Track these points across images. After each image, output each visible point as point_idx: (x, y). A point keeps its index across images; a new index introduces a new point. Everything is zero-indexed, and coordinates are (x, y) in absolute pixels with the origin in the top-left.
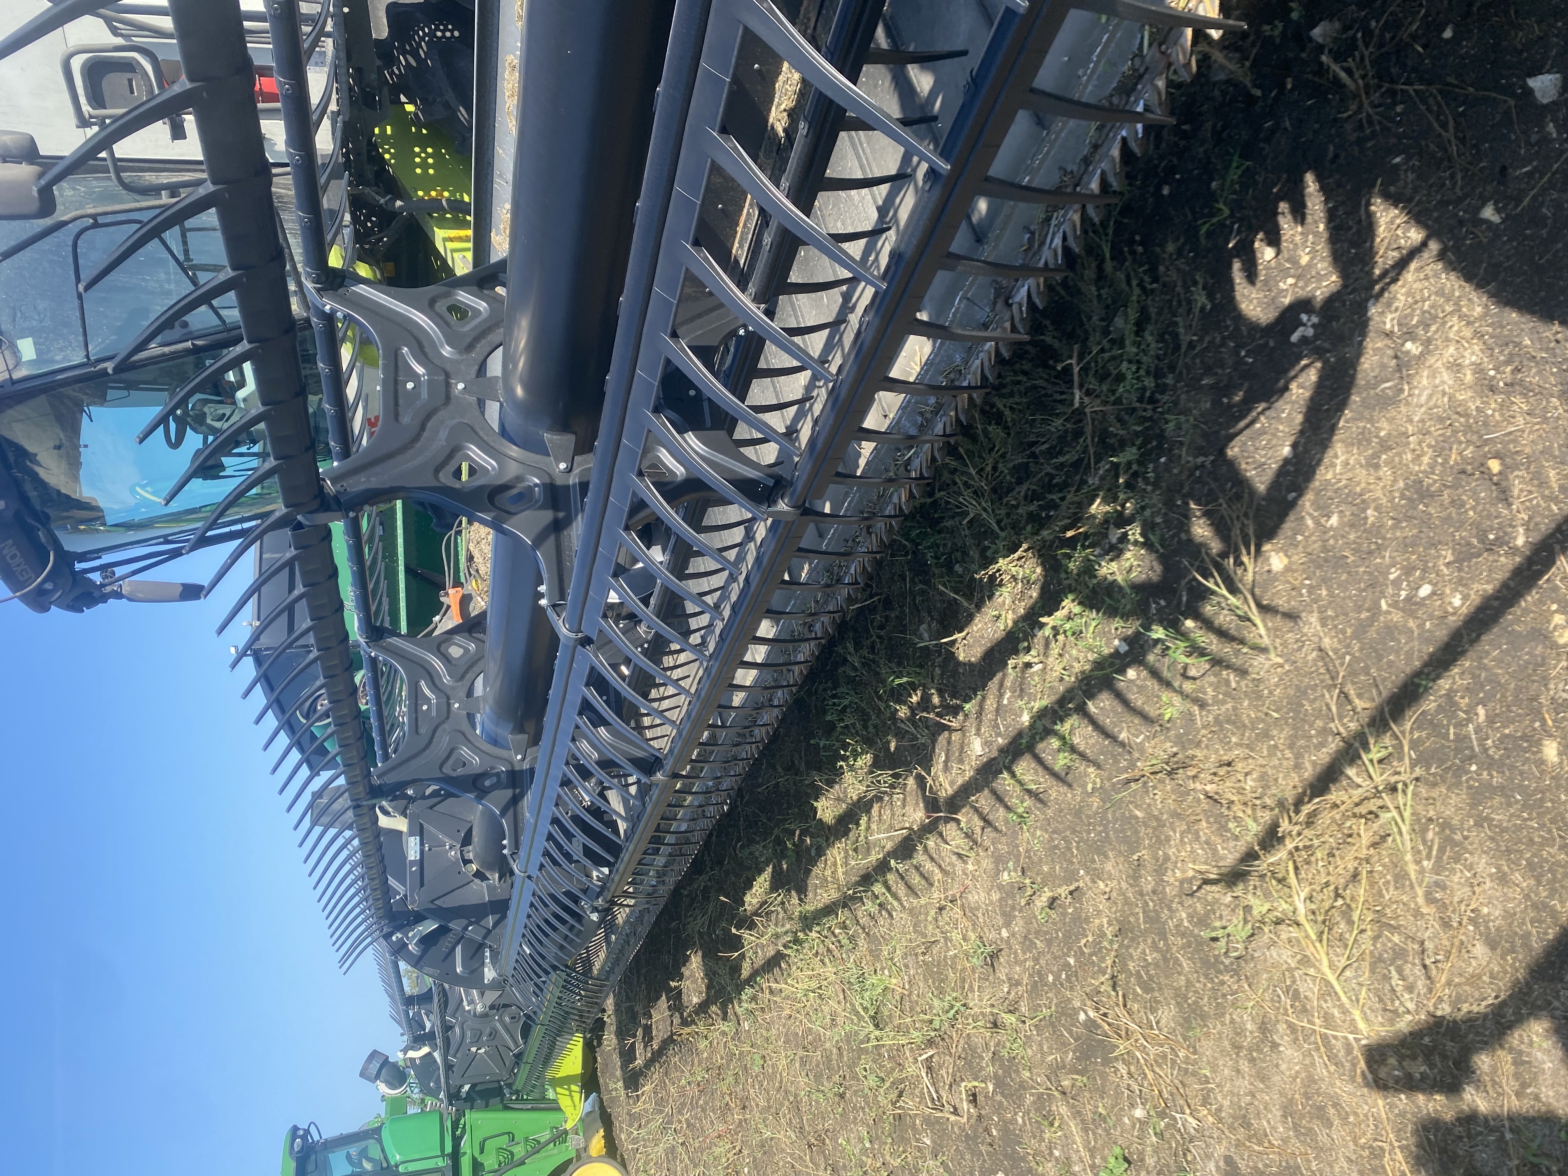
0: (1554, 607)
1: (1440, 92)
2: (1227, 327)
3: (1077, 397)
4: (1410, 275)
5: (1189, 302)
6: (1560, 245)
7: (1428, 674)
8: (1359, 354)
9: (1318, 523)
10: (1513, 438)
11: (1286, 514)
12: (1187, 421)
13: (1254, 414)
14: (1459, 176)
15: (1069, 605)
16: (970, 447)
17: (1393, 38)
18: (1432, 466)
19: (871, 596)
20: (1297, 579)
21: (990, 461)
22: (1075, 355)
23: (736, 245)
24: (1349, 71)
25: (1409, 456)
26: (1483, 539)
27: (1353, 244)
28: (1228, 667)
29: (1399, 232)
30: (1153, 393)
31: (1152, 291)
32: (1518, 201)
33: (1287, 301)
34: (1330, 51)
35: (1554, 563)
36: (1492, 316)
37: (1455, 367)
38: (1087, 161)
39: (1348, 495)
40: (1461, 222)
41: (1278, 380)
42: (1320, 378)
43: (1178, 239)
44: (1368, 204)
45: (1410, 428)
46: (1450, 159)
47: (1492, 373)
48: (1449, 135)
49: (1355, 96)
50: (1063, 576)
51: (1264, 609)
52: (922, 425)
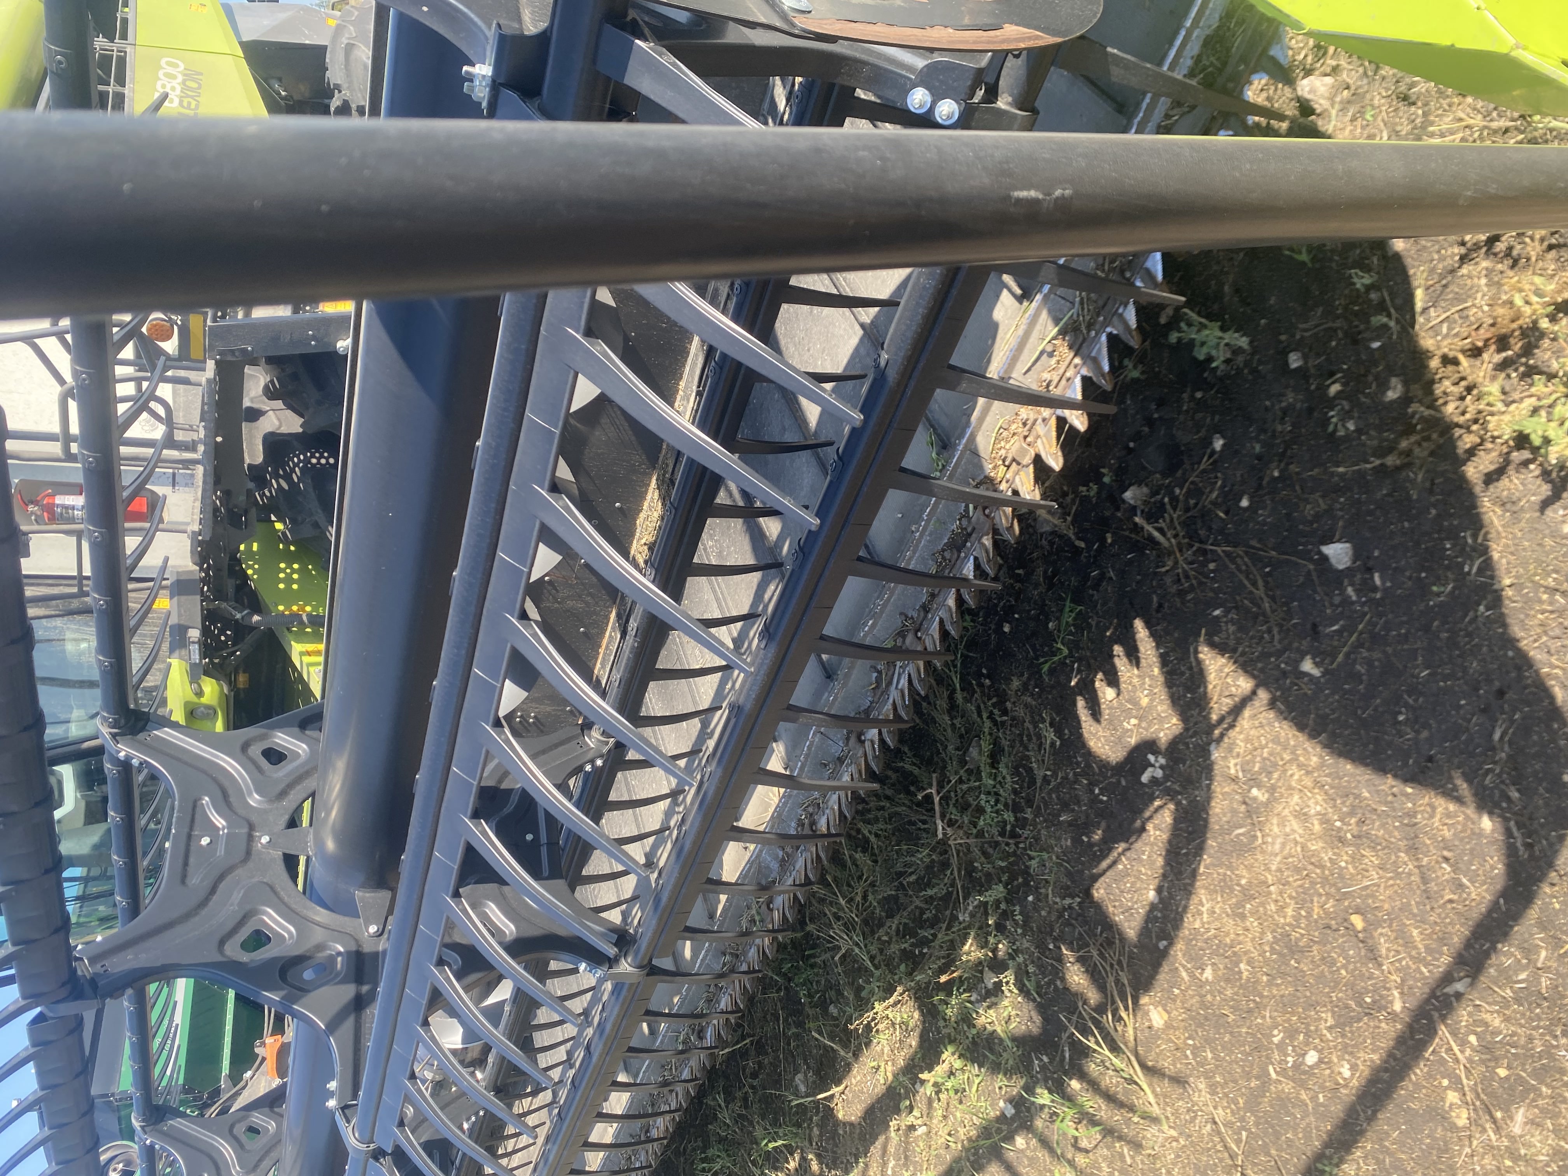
0: (1445, 1082)
1: (1246, 553)
2: (1078, 763)
3: (940, 828)
4: (1246, 720)
5: (1039, 736)
6: (1378, 701)
7: (1330, 1158)
8: (1209, 799)
9: (1192, 975)
10: (1369, 892)
11: (1159, 965)
12: (1050, 858)
13: (1115, 854)
14: (1275, 630)
15: (949, 1058)
16: (838, 874)
17: (1196, 504)
18: (1297, 918)
19: (743, 1038)
20: (1180, 1037)
21: (859, 891)
22: (935, 783)
23: (598, 665)
24: (1160, 530)
25: (1273, 907)
26: (1360, 1003)
27: (1188, 689)
28: (1120, 1138)
29: (1229, 680)
30: (1013, 827)
31: (1003, 723)
32: (1334, 658)
33: (1133, 741)
34: (1142, 511)
35: (1436, 1032)
36: (1328, 766)
37: (1302, 816)
38: (925, 609)
39: (1218, 946)
40: (1284, 674)
41: (1134, 821)
42: (1175, 819)
43: (1022, 675)
44: (1196, 652)
45: (1269, 877)
46: (1264, 614)
47: (1338, 824)
48: (1260, 592)
49: (1170, 553)
50: (941, 1023)
51: (1149, 1070)
52: (783, 860)
